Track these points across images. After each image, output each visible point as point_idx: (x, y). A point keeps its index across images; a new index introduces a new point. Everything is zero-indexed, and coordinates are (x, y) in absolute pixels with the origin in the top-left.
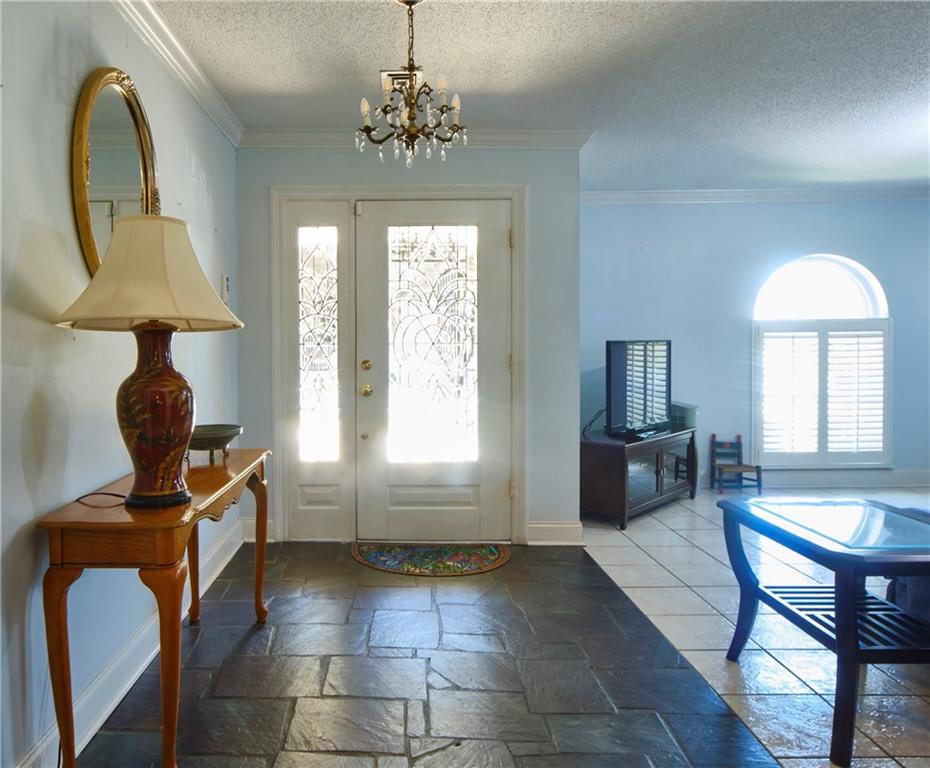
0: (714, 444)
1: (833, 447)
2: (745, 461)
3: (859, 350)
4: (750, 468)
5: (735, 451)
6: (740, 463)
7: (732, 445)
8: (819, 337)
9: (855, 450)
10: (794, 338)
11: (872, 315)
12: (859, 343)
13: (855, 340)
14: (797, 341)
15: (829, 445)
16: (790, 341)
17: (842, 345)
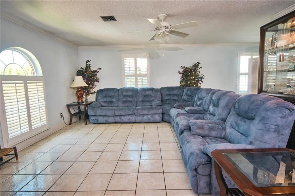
3: (37, 88)
4: (10, 149)
8: (24, 83)
9: (40, 126)
10: (16, 83)
11: (36, 75)
12: (37, 85)
13: (35, 84)
14: (17, 85)
15: (33, 127)
16: (14, 85)
17: (31, 86)
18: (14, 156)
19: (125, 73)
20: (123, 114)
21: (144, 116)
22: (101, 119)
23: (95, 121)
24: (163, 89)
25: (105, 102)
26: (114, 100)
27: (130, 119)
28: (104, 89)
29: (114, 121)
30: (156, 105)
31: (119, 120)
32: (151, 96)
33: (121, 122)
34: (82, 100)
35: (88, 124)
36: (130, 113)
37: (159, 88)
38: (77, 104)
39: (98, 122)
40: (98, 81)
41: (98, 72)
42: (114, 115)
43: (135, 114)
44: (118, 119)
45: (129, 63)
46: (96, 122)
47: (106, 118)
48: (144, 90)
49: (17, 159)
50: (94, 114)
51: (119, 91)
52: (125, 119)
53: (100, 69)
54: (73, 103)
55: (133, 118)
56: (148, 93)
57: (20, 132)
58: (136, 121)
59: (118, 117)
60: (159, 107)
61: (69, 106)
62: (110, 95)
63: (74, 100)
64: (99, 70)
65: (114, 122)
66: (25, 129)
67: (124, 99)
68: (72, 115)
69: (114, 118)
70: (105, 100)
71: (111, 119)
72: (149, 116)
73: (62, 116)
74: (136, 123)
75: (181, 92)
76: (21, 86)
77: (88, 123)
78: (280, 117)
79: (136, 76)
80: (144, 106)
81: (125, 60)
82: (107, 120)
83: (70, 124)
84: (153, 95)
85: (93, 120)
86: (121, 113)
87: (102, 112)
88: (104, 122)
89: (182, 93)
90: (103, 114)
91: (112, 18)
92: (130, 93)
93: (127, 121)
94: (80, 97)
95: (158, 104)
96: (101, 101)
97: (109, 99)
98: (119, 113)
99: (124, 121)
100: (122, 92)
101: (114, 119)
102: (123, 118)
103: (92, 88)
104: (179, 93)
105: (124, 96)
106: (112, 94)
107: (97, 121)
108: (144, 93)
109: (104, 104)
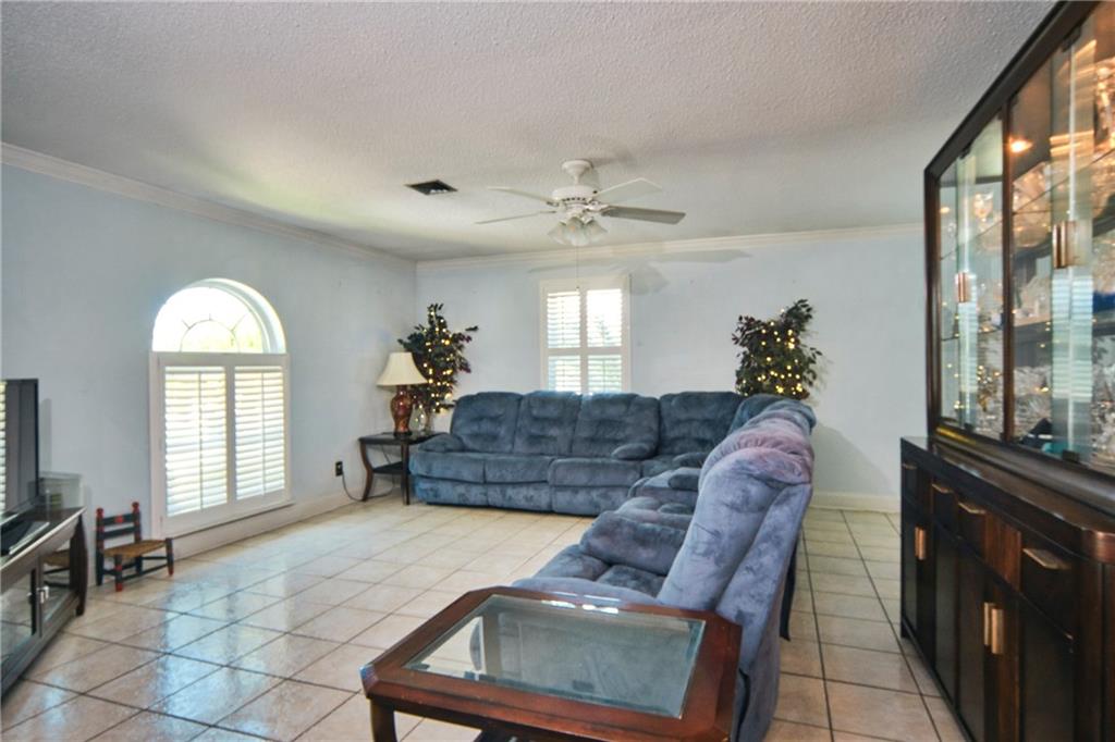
0: (102, 521)
1: (242, 492)
2: (145, 537)
3: (263, 386)
4: (154, 544)
5: (131, 525)
6: (138, 539)
7: (127, 518)
8: (226, 372)
9: (262, 493)
10: (200, 373)
11: (270, 351)
12: (263, 379)
13: (259, 375)
14: (204, 377)
15: (239, 492)
16: (196, 377)
17: (246, 381)
18: (165, 562)
19: (550, 342)
20: (509, 478)
21: (577, 492)
22: (448, 491)
23: (431, 493)
24: (668, 398)
25: (475, 436)
26: (502, 431)
27: (532, 497)
28: (479, 394)
29: (484, 498)
30: (621, 456)
31: (500, 497)
32: (621, 422)
33: (506, 504)
34: (407, 426)
35: (414, 503)
36: (532, 475)
37: (658, 398)
38: (392, 437)
39: (438, 500)
40: (466, 368)
41: (469, 339)
42: (482, 481)
43: (545, 482)
44: (495, 496)
45: (562, 310)
46: (432, 499)
47: (461, 489)
48: (601, 401)
49: (171, 572)
50: (425, 474)
51: (523, 403)
52: (519, 496)
53: (475, 329)
54: (384, 433)
55: (542, 497)
56: (612, 411)
57: (198, 501)
58: (550, 505)
59: (498, 489)
60: (631, 463)
61: (365, 443)
62: (493, 415)
63: (385, 425)
64: (471, 334)
65: (484, 503)
66: (217, 495)
67: (535, 431)
68: (372, 472)
69: (484, 491)
70: (475, 428)
71: (475, 494)
72: (594, 494)
73: (339, 472)
74: (549, 512)
75: (725, 412)
76: (215, 380)
77: (412, 500)
78: (727, 505)
79: (584, 351)
80: (597, 456)
81: (549, 300)
82: (463, 495)
83: (366, 498)
84: (628, 420)
85: (426, 490)
86: (502, 476)
87: (449, 468)
88: (456, 501)
89: (729, 417)
90: (449, 474)
91: (438, 186)
92: (552, 411)
93: (523, 504)
94: (402, 414)
95: (629, 454)
96: (464, 432)
97: (486, 427)
98: (498, 474)
99: (513, 504)
100: (530, 407)
101: (486, 494)
102: (510, 492)
103: (444, 390)
104: (720, 415)
105: (536, 419)
106: (497, 411)
107: (436, 496)
108: (596, 412)
109: (470, 444)
